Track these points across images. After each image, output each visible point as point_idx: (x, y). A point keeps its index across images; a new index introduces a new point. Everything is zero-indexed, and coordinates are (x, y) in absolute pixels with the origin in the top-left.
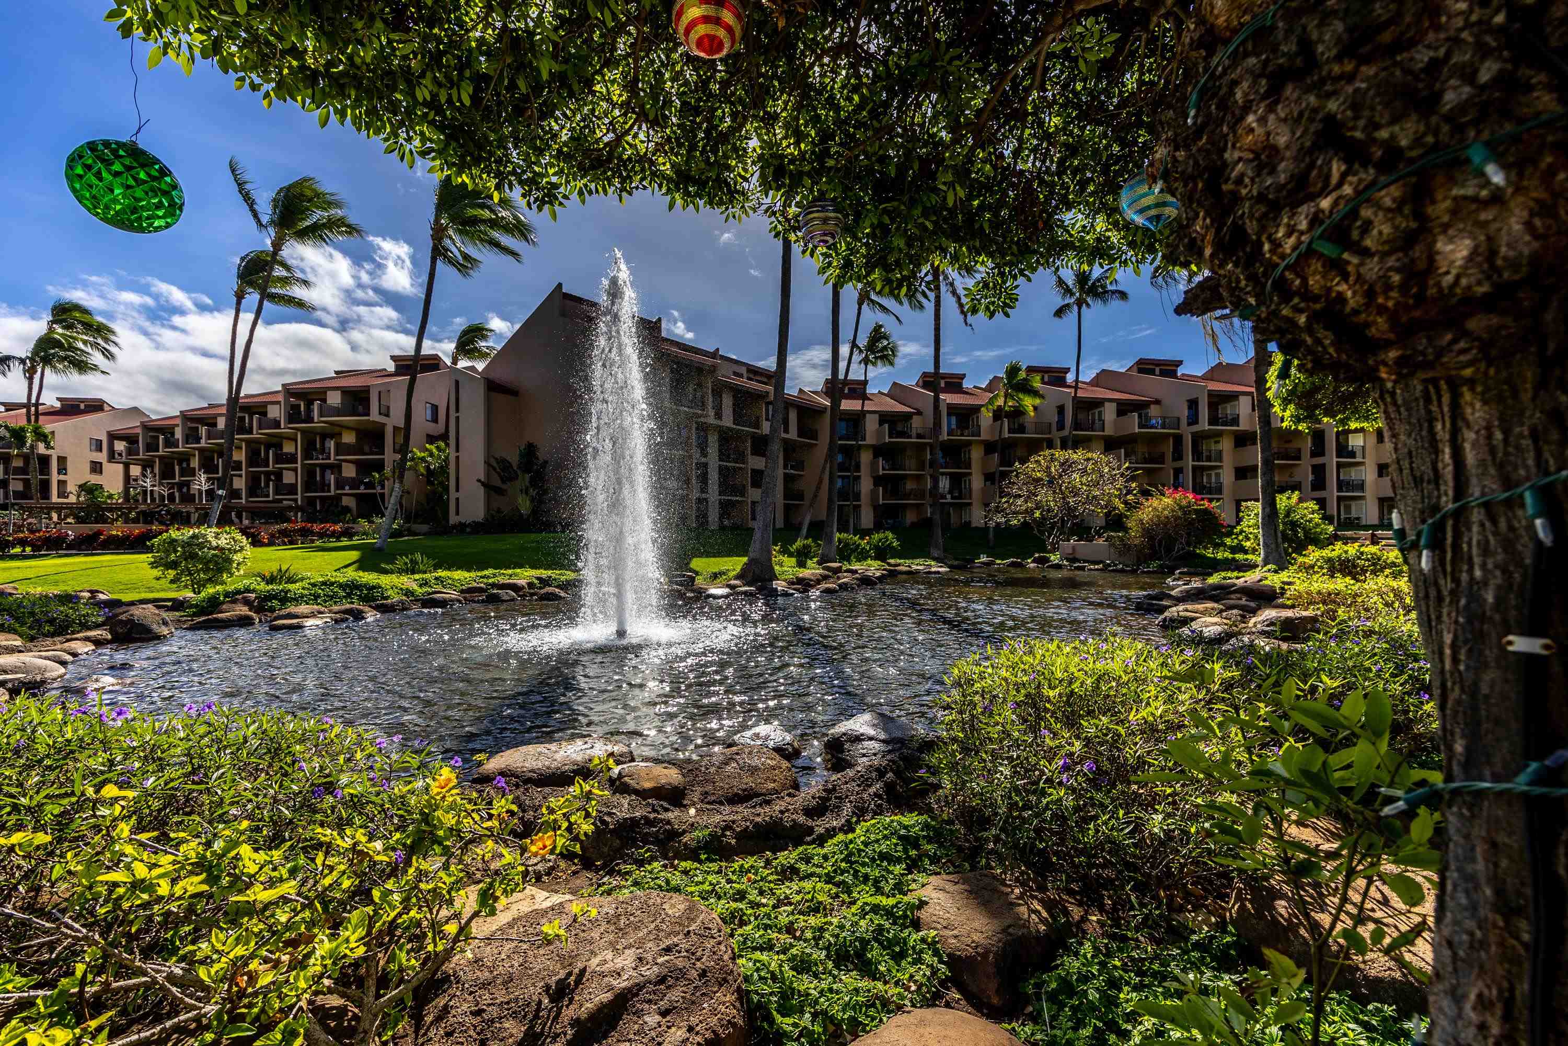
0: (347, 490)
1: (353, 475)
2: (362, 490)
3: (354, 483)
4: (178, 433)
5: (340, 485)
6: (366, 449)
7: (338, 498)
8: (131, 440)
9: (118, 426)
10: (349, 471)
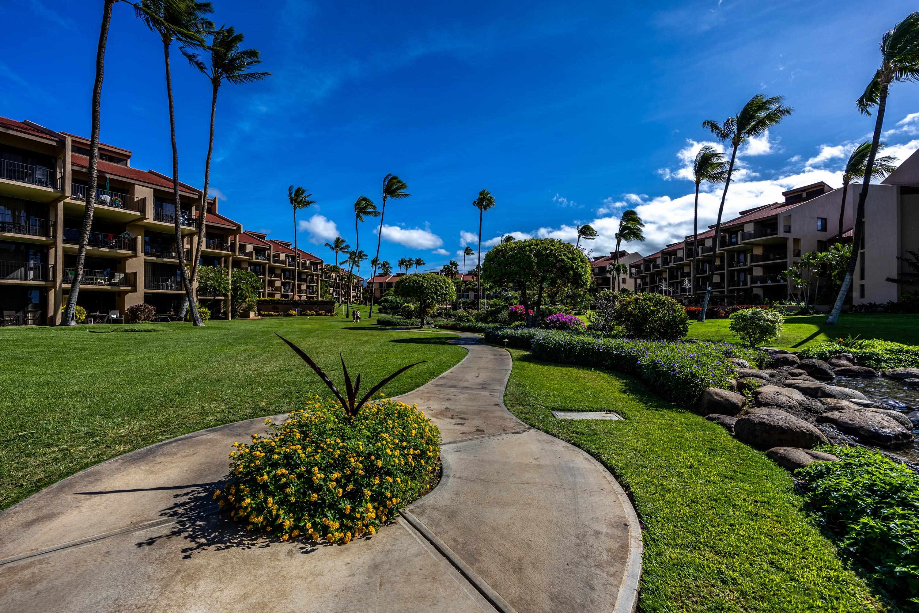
0: (759, 284)
1: (761, 274)
2: (769, 283)
3: (763, 279)
4: (642, 268)
5: (754, 280)
6: (771, 256)
7: (751, 288)
8: (637, 267)
9: (632, 262)
10: (758, 272)
